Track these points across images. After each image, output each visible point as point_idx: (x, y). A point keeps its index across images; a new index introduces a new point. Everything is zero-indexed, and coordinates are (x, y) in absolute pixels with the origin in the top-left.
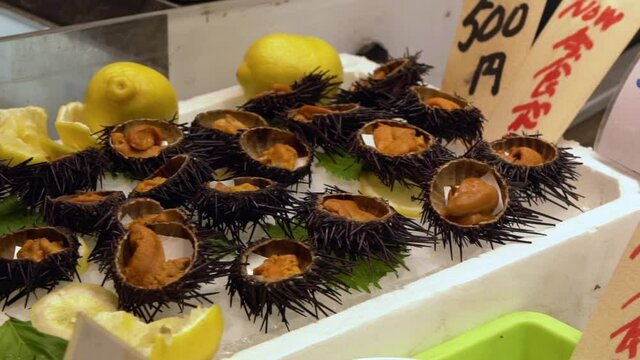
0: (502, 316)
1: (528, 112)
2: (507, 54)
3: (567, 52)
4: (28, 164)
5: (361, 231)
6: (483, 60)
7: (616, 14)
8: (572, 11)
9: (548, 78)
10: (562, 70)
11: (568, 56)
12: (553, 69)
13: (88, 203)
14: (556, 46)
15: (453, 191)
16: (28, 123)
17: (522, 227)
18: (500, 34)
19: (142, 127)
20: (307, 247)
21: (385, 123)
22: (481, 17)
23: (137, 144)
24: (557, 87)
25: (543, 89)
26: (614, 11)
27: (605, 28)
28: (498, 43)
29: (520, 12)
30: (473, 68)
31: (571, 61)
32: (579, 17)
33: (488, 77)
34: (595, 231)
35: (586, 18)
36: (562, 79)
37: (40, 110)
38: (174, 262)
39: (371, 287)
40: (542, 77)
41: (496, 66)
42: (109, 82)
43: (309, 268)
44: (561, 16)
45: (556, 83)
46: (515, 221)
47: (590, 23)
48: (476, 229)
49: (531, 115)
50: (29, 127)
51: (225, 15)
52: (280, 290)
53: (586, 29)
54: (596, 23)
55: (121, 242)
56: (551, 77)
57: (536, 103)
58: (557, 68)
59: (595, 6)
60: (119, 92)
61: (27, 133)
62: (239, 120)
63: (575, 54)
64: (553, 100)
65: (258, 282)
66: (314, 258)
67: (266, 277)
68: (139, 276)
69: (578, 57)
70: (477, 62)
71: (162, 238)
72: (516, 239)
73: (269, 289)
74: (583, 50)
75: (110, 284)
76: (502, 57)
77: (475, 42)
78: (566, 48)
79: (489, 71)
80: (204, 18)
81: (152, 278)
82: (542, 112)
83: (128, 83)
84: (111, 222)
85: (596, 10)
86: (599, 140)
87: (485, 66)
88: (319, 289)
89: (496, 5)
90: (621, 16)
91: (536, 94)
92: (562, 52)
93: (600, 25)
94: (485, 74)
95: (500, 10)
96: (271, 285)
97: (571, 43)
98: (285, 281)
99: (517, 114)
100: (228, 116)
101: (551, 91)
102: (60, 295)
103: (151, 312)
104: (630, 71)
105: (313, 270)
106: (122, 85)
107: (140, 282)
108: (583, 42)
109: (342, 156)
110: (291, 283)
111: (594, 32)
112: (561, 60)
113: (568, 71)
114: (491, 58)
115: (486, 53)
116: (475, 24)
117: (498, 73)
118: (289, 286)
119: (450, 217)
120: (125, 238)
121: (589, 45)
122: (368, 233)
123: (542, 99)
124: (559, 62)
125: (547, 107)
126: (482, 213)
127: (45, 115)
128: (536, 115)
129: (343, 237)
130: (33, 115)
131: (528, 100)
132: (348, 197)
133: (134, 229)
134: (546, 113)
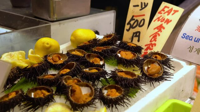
0: (167, 101)
1: (150, 46)
2: (141, 31)
3: (158, 30)
4: (27, 68)
5: (133, 81)
6: (134, 33)
7: (170, 20)
8: (157, 20)
9: (153, 37)
10: (157, 35)
11: (158, 31)
12: (155, 34)
13: (51, 78)
14: (155, 29)
15: (149, 68)
16: (20, 56)
17: (167, 76)
18: (138, 27)
19: (56, 55)
20: (119, 87)
21: (122, 51)
22: (132, 22)
23: (56, 60)
24: (157, 39)
25: (153, 40)
26: (169, 20)
27: (167, 24)
28: (138, 29)
29: (143, 21)
30: (131, 35)
31: (159, 33)
32: (160, 21)
33: (136, 38)
34: (183, 76)
35: (161, 21)
36: (158, 37)
37: (24, 52)
38: (86, 95)
39: (134, 96)
40: (152, 37)
41: (138, 34)
42: (44, 43)
43: (123, 93)
44: (154, 21)
45: (156, 38)
46: (165, 75)
47: (163, 23)
48: (157, 78)
49: (151, 46)
50: (21, 57)
51: (64, 24)
52: (117, 100)
53: (162, 24)
54: (165, 23)
55: (70, 90)
56: (155, 37)
57: (151, 43)
58: (156, 35)
59: (164, 18)
60: (48, 46)
61: (20, 58)
62: (78, 52)
63: (160, 30)
64: (156, 43)
65: (110, 98)
66: (123, 90)
67: (112, 96)
68: (78, 99)
69: (161, 31)
70: (132, 34)
71: (81, 87)
72: (166, 80)
73: (114, 100)
74: (162, 29)
75: (68, 103)
76: (139, 32)
77: (131, 29)
78: (157, 29)
79: (136, 36)
80: (59, 25)
81: (81, 100)
82: (154, 46)
83: (49, 43)
84: (62, 84)
85: (164, 19)
86: (171, 52)
87: (135, 35)
88: (125, 99)
89: (136, 19)
90: (171, 21)
91: (151, 41)
92: (156, 30)
93: (166, 23)
94: (135, 37)
95: (137, 21)
96: (114, 99)
97: (159, 28)
98: (118, 97)
99: (146, 47)
100: (75, 51)
101: (155, 40)
102: (52, 107)
103: (81, 110)
104: (179, 34)
105: (124, 93)
106: (48, 44)
107: (78, 102)
108: (162, 28)
109: (110, 60)
110: (119, 98)
111: (164, 25)
112: (157, 32)
113: (159, 35)
114: (136, 33)
115: (135, 32)
116: (130, 24)
117: (139, 37)
118: (119, 99)
119: (150, 75)
120: (71, 88)
121: (164, 28)
122: (134, 82)
123: (153, 42)
124: (156, 33)
125: (155, 45)
126: (158, 73)
127: (25, 53)
128: (152, 46)
129: (128, 83)
130: (21, 54)
131: (149, 43)
132: (122, 71)
133: (73, 85)
134: (155, 46)
